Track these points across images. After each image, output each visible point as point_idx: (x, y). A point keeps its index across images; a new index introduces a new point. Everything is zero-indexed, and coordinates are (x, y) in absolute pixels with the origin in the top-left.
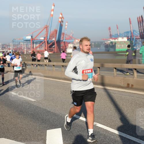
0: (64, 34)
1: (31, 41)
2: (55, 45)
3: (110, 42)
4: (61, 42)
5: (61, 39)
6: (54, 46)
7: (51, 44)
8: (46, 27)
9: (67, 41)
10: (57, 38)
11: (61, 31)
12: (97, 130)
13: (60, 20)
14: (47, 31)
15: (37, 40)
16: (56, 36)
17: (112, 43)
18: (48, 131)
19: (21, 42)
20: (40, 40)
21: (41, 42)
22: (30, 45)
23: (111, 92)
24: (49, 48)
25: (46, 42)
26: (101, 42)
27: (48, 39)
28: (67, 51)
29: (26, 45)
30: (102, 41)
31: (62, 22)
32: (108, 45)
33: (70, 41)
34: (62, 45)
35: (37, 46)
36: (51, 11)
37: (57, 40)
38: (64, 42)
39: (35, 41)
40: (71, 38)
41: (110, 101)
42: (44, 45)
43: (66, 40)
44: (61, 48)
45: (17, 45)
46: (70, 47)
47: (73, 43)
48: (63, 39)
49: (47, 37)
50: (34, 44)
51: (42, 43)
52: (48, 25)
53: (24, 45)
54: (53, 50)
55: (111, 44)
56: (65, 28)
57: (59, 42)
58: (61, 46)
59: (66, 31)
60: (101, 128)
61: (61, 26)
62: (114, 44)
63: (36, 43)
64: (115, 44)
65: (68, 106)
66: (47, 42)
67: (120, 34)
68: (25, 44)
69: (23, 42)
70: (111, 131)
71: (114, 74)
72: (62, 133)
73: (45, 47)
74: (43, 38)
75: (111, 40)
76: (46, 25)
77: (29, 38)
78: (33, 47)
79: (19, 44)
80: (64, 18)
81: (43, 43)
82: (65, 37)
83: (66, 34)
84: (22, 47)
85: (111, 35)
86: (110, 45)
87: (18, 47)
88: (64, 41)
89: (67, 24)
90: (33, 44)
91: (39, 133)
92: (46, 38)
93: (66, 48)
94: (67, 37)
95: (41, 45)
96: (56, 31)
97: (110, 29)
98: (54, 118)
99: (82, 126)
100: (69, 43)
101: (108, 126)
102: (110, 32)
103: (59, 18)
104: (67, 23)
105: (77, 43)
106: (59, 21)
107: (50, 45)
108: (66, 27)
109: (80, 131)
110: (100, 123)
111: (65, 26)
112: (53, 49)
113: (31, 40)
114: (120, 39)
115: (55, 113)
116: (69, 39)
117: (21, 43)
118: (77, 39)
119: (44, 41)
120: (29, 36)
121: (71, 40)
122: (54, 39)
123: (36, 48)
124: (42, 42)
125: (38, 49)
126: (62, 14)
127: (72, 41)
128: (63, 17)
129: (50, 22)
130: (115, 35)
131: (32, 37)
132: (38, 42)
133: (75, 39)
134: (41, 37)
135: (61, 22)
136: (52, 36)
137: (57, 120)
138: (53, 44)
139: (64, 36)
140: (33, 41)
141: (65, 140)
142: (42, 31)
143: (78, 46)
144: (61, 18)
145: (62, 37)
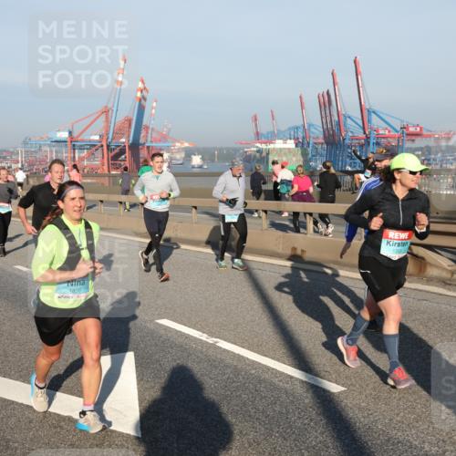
0: (147, 128)
1: (69, 143)
2: (127, 154)
3: (255, 149)
4: (140, 147)
5: (142, 141)
6: (123, 156)
7: (117, 151)
8: (106, 112)
9: (154, 144)
10: (131, 138)
11: (142, 122)
12: (219, 356)
13: (139, 94)
14: (107, 121)
15: (82, 141)
16: (129, 132)
17: (259, 151)
19: (45, 145)
20: (90, 141)
21: (92, 146)
22: (66, 152)
23: (253, 266)
24: (112, 160)
25: (105, 147)
26: (236, 150)
27: (109, 140)
29: (56, 152)
30: (238, 146)
31: (143, 101)
32: (250, 156)
34: (143, 154)
35: (83, 155)
37: (131, 142)
38: (148, 147)
39: (78, 144)
40: (164, 138)
41: (250, 289)
42: (99, 153)
43: (152, 142)
45: (35, 152)
48: (148, 140)
49: (107, 134)
50: (77, 151)
51: (94, 149)
52: (110, 106)
53: (51, 151)
54: (120, 165)
55: (258, 155)
56: (151, 114)
57: (135, 147)
58: (141, 156)
59: (153, 122)
60: (228, 351)
61: (141, 109)
62: (264, 154)
63: (81, 148)
64: (268, 154)
66: (108, 146)
67: (278, 131)
68: (54, 149)
69: (49, 145)
70: (250, 358)
71: (261, 225)
72: (136, 363)
73: (103, 158)
74: (97, 138)
75: (259, 145)
76: (106, 107)
77: (64, 135)
78: (74, 157)
79: (40, 150)
80: (147, 91)
81: (97, 150)
82: (149, 135)
83: (152, 129)
84: (46, 156)
85: (257, 134)
86: (255, 156)
87: (38, 156)
88: (147, 145)
89: (154, 104)
90: (74, 149)
92: (105, 138)
94: (155, 135)
95: (93, 154)
96: (130, 121)
97: (256, 120)
99: (184, 346)
101: (243, 347)
102: (256, 125)
103: (138, 90)
104: (156, 101)
105: (179, 150)
106: (136, 97)
107: (113, 153)
108: (154, 111)
109: (179, 359)
110: (225, 340)
111: (152, 108)
112: (122, 163)
113: (69, 140)
114: (279, 144)
116: (160, 141)
117: (44, 148)
118: (178, 142)
119: (99, 144)
120: (63, 130)
121: (165, 142)
122: (123, 140)
123: (82, 159)
124: (95, 145)
125: (85, 163)
126: (143, 82)
128: (145, 88)
129: (115, 98)
130: (268, 134)
131: (70, 133)
132: (86, 147)
133: (175, 140)
134: (91, 135)
135: (140, 100)
136: (119, 132)
137: (125, 333)
138: (122, 152)
139: (147, 133)
140: (73, 143)
141: (142, 380)
142: (95, 120)
143: (180, 156)
144: (142, 91)
145: (142, 135)
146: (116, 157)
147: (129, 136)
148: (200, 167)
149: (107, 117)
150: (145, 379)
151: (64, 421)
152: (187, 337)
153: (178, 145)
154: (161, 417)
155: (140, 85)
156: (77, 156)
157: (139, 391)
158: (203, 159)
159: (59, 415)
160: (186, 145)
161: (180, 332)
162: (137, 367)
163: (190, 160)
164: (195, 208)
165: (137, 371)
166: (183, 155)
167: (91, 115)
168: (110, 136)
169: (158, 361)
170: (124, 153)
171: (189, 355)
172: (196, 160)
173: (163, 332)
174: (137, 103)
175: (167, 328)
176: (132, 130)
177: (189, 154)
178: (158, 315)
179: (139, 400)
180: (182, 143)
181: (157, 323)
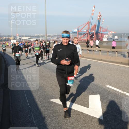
0: (101, 27)
2: (95, 36)
4: (99, 33)
5: (99, 32)
6: (93, 36)
8: (89, 23)
11: (99, 26)
13: (99, 17)
15: (82, 32)
16: (95, 29)
18: (90, 96)
20: (84, 32)
21: (84, 33)
22: (77, 35)
24: (90, 37)
27: (89, 32)
28: (103, 40)
29: (74, 35)
31: (100, 19)
33: (105, 32)
34: (100, 35)
35: (81, 36)
36: (93, 11)
37: (96, 32)
38: (101, 33)
40: (106, 31)
43: (102, 32)
44: (99, 38)
46: (106, 37)
47: (107, 34)
48: (101, 31)
49: (89, 30)
51: (85, 34)
52: (90, 21)
53: (72, 35)
54: (93, 39)
57: (97, 33)
58: (99, 36)
59: (103, 26)
61: (99, 22)
63: (81, 34)
65: (104, 80)
66: (89, 33)
69: (72, 33)
72: (100, 98)
73: (87, 37)
74: (86, 31)
76: (89, 22)
77: (76, 30)
78: (79, 37)
80: (101, 16)
81: (86, 34)
82: (102, 30)
83: (103, 28)
89: (103, 20)
90: (79, 34)
91: (84, 97)
93: (102, 38)
94: (103, 30)
95: (85, 36)
96: (96, 26)
98: (94, 87)
99: (115, 94)
100: (105, 34)
103: (98, 16)
104: (104, 19)
105: (111, 34)
107: (91, 35)
108: (103, 22)
109: (113, 98)
110: (128, 93)
113: (77, 32)
115: (95, 84)
116: (105, 31)
118: (111, 32)
122: (94, 31)
123: (81, 37)
124: (85, 33)
125: (82, 38)
126: (100, 13)
127: (107, 33)
129: (91, 19)
131: (78, 30)
132: (82, 34)
133: (109, 31)
134: (84, 30)
135: (99, 19)
136: (92, 29)
137: (96, 89)
138: (93, 35)
139: (101, 29)
140: (79, 33)
141: (102, 103)
142: (85, 25)
143: (111, 36)
144: (99, 16)
145: (99, 30)
146: (91, 37)
147: (95, 30)
148: (117, 39)
149: (89, 25)
150: (103, 103)
151: (80, 113)
152: (116, 91)
153: (110, 32)
154: (109, 114)
155: (99, 14)
156: (80, 36)
157: (102, 106)
158: (118, 37)
159: (79, 111)
160: (113, 32)
161: (113, 89)
162: (101, 99)
163: (114, 37)
164: (117, 52)
165: (101, 100)
166: (112, 36)
167: (84, 24)
168: (90, 30)
169: (107, 98)
170: (94, 35)
171: (117, 97)
172: (116, 37)
173: (108, 89)
174: (98, 20)
175: (109, 88)
176: (96, 28)
177: (114, 35)
178: (106, 84)
179: (102, 109)
180: (112, 32)
181: (106, 87)
